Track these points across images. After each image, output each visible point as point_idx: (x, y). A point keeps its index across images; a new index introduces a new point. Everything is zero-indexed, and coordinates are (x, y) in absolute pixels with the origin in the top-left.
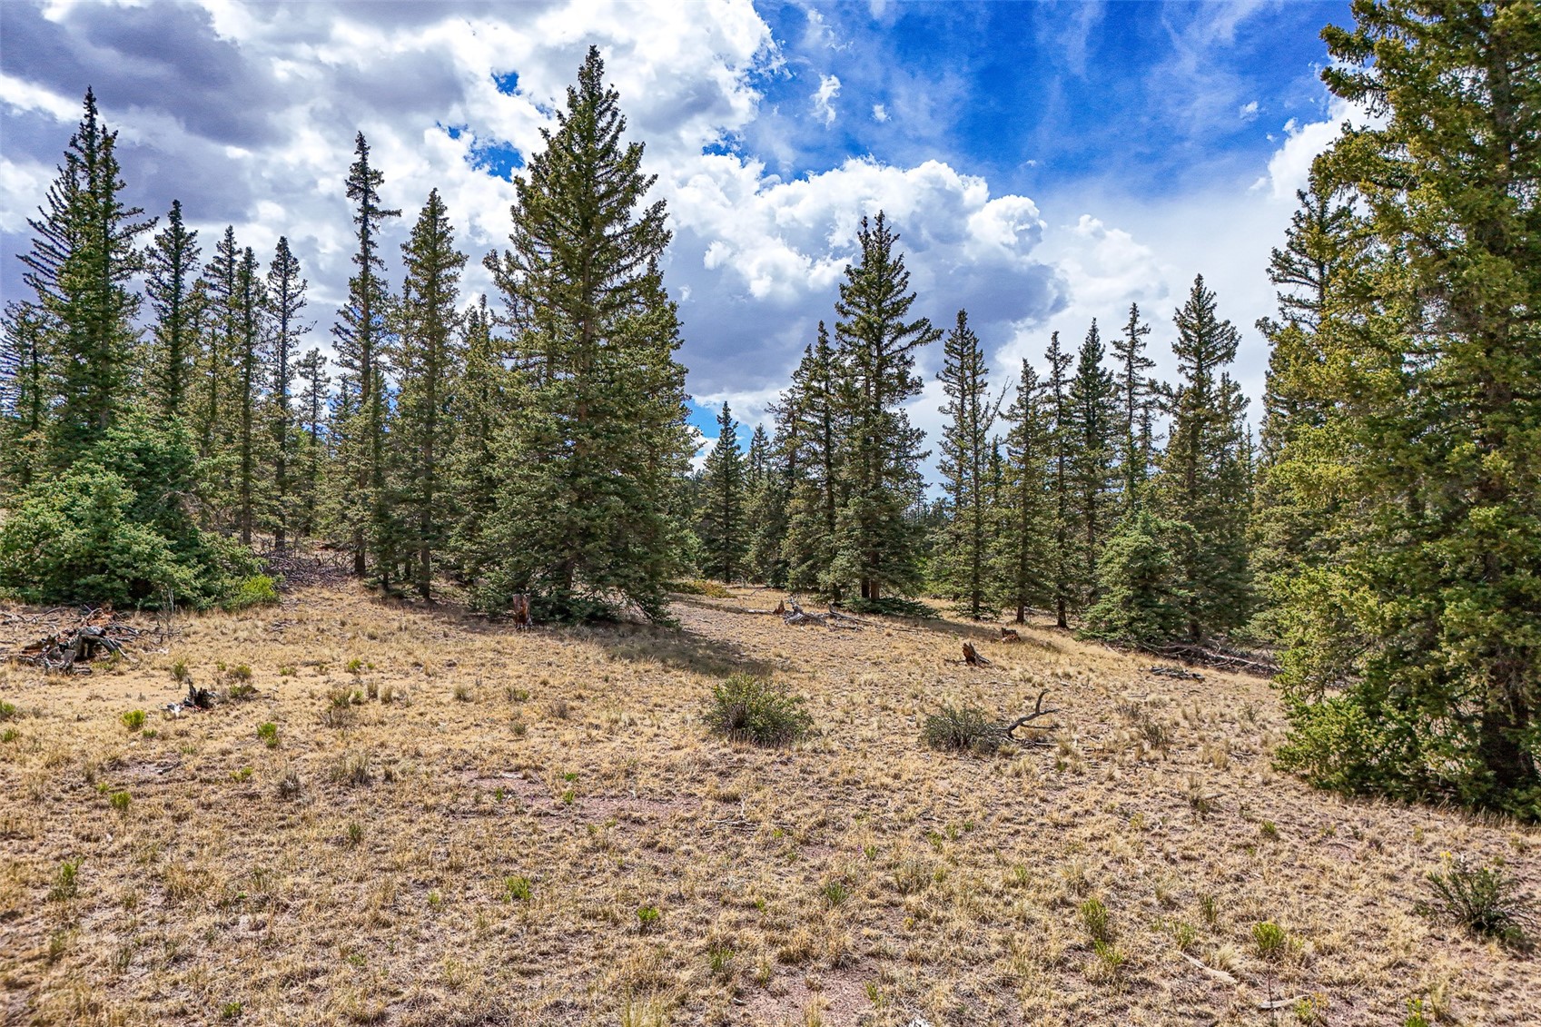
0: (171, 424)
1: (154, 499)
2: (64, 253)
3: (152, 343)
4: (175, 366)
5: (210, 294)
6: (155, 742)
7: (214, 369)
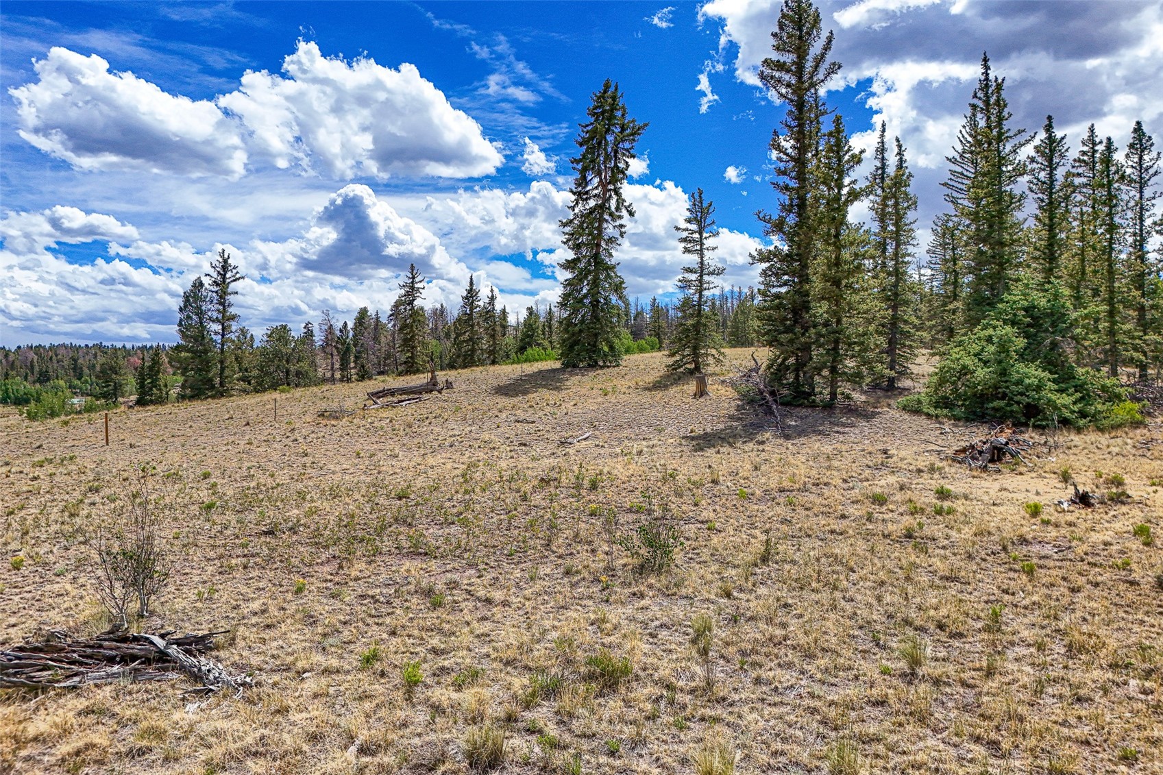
0: (1050, 286)
1: (1039, 344)
2: (969, 175)
3: (1033, 227)
4: (1052, 241)
5: (1077, 181)
6: (1050, 528)
7: (1082, 239)
